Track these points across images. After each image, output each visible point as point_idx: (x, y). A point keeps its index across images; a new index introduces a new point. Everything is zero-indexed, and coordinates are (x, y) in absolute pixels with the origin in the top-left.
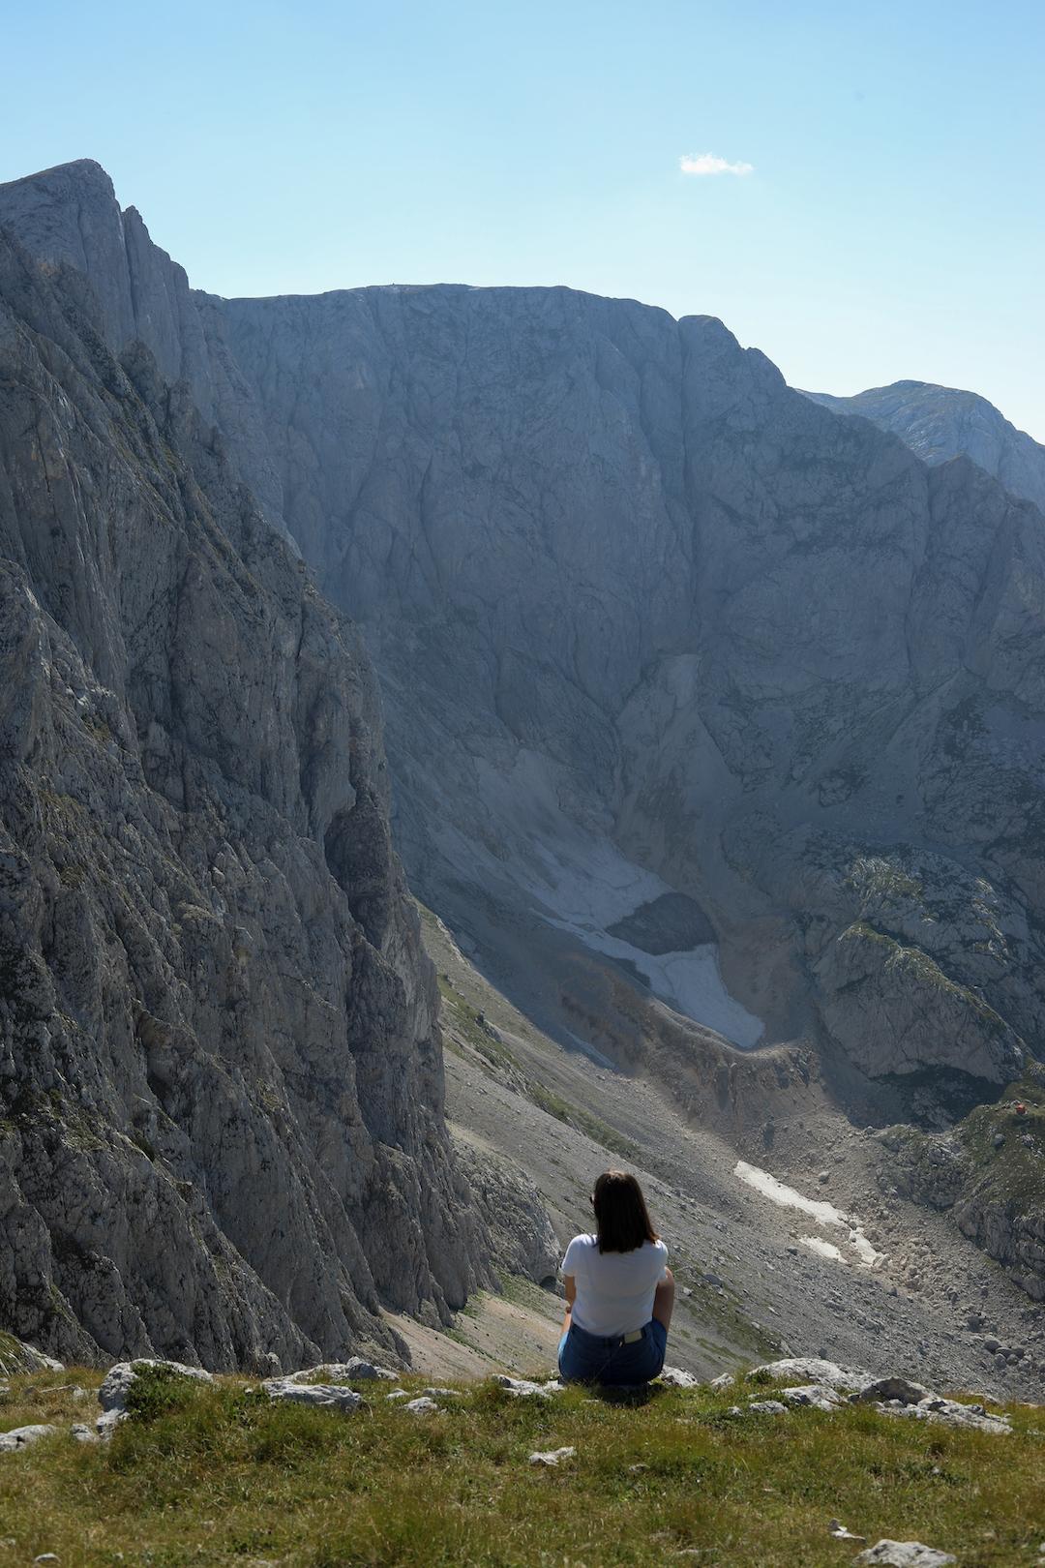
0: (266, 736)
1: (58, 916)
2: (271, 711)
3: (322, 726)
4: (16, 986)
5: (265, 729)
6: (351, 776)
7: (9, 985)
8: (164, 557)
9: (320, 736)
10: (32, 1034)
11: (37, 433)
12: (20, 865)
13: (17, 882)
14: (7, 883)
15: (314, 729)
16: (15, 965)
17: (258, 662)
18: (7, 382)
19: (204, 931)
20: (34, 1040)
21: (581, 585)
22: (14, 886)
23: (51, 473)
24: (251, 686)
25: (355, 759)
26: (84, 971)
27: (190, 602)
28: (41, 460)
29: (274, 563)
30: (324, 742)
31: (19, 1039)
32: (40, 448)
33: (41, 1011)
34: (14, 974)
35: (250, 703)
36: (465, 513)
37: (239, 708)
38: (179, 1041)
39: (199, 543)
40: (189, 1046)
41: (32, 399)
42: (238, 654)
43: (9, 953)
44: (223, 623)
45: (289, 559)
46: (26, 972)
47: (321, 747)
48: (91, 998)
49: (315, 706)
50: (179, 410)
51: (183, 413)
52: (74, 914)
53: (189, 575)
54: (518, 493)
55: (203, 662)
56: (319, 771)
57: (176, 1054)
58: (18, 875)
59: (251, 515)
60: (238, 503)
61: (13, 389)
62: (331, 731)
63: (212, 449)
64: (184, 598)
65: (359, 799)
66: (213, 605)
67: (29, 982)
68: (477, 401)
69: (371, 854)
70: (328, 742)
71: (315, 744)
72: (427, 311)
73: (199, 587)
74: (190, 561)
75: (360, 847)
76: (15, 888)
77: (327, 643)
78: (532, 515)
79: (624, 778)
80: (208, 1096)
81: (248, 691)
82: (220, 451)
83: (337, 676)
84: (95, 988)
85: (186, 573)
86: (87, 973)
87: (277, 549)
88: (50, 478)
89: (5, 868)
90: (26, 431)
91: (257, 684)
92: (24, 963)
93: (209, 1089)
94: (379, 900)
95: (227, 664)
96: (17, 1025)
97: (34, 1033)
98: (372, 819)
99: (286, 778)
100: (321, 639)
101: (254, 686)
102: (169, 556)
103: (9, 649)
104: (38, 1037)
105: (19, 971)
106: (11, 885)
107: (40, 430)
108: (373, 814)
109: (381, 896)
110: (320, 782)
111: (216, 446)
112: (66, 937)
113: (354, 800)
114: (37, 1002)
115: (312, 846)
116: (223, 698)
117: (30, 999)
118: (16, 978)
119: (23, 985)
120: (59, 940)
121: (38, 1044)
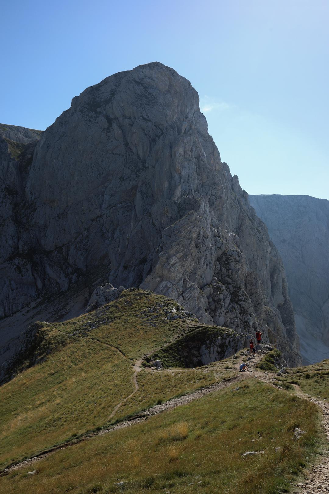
0: (263, 275)
1: (247, 281)
2: (265, 268)
3: (275, 277)
4: (239, 300)
5: (263, 273)
6: (283, 294)
7: (236, 299)
8: (235, 218)
9: (275, 280)
10: (246, 319)
11: (214, 155)
12: (238, 255)
13: (237, 261)
14: (234, 261)
15: (273, 278)
16: (238, 292)
17: (262, 252)
18: (205, 138)
19: (271, 315)
20: (247, 322)
21: (312, 272)
22: (236, 262)
23: (217, 168)
24: (260, 259)
25: (284, 289)
26: (258, 302)
27: (243, 232)
28: (214, 163)
29: (262, 229)
30: (276, 282)
31: (242, 320)
32: (214, 159)
33: (248, 312)
34: (238, 295)
35: (259, 264)
36: (281, 251)
37: (256, 265)
38: (281, 342)
39: (244, 216)
40: (284, 345)
41: (212, 144)
42: (256, 249)
43: (236, 287)
44: (252, 238)
45: (266, 229)
46: (242, 295)
47: (275, 283)
48: (260, 314)
49: (273, 272)
50: (235, 183)
51: (236, 184)
52: (254, 280)
53: (242, 224)
54: (296, 247)
55: (246, 250)
56: (275, 291)
57: (280, 347)
58: (238, 259)
59: (254, 215)
60: (251, 212)
61: (206, 140)
62: (278, 279)
63: (243, 196)
64: (241, 231)
65: (285, 301)
66: (250, 233)
67: (243, 299)
68: (284, 223)
69: (289, 318)
70: (277, 282)
71: (273, 283)
72: (271, 201)
73: (246, 227)
74: (242, 220)
75: (286, 315)
76: (237, 263)
77: (277, 253)
78: (299, 253)
79: (324, 324)
80: (291, 364)
81: (259, 260)
82: (245, 197)
83: (279, 263)
84: (262, 310)
85: (241, 223)
86: (259, 304)
87: (262, 225)
88: (216, 170)
89: (233, 255)
90: (210, 154)
91: (261, 258)
92: (241, 292)
93: (291, 362)
94: (292, 332)
95: (253, 252)
96: (241, 315)
97: (247, 319)
98: (289, 307)
99: (268, 289)
100: (275, 252)
101: (261, 259)
102: (237, 218)
103: (218, 199)
104: (248, 321)
105: (240, 294)
106: (235, 262)
107: (214, 154)
108: (290, 306)
109: (292, 331)
110: (275, 294)
111: (244, 195)
112: (251, 289)
113: (284, 301)
114: (246, 308)
115: (277, 310)
116: (251, 262)
117: (244, 306)
118: (239, 297)
119: (241, 300)
120: (248, 290)
121: (249, 324)
